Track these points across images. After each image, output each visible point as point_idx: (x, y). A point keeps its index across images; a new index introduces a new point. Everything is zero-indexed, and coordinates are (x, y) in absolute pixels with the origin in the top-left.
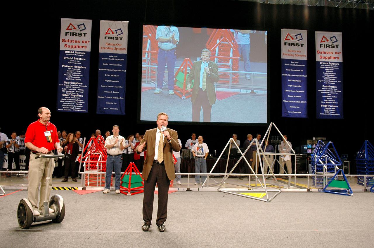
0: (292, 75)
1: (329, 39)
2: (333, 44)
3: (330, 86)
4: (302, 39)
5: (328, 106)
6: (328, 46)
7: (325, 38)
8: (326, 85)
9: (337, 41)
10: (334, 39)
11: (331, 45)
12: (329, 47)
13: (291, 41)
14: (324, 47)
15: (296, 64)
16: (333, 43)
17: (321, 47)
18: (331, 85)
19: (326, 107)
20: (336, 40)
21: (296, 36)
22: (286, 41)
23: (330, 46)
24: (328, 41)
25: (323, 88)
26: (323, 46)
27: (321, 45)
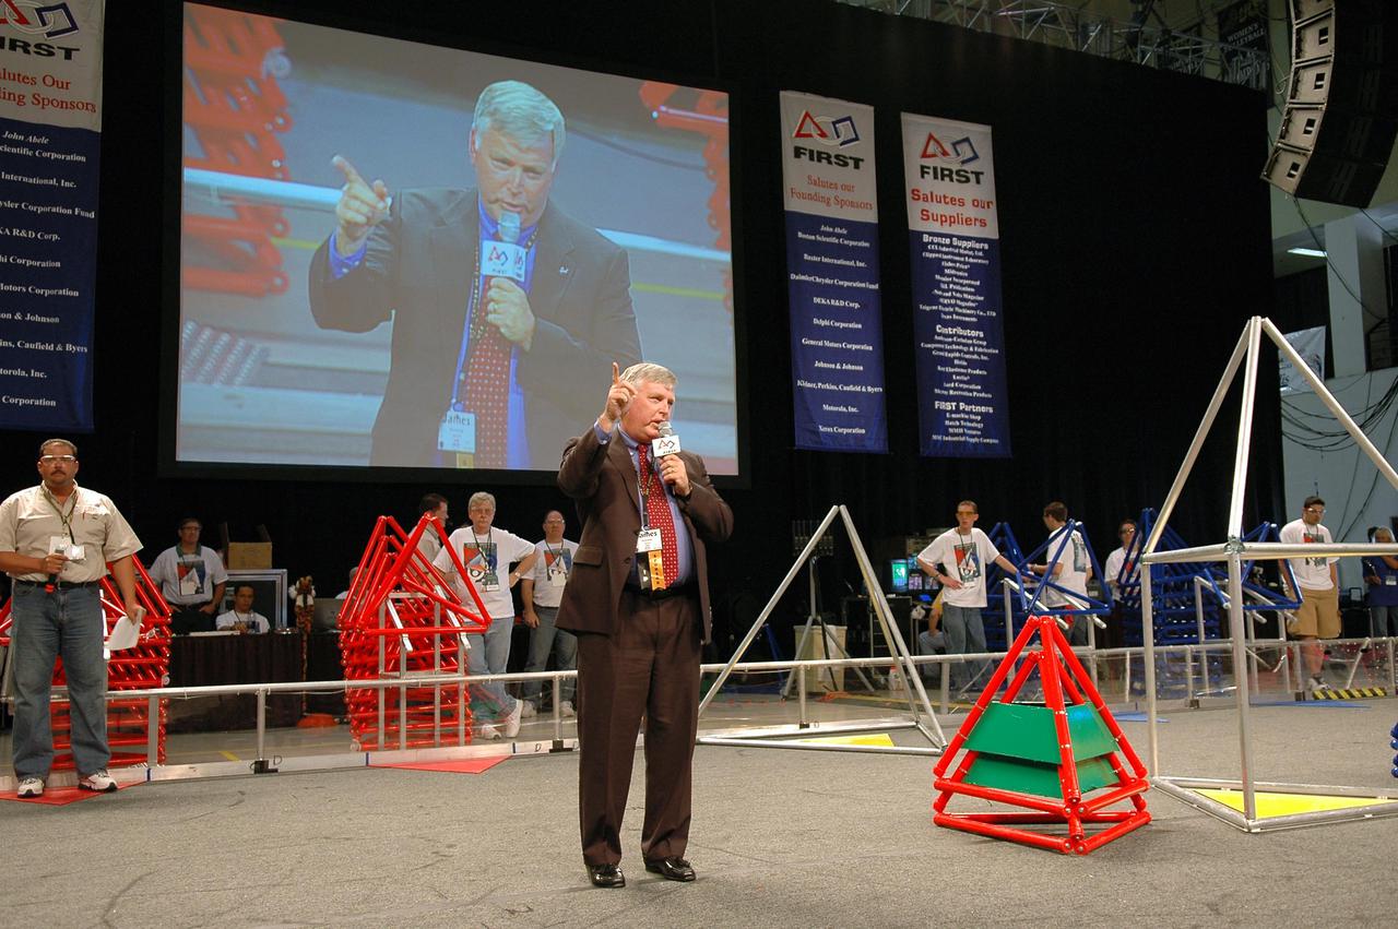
0: (828, 281)
1: (948, 148)
2: (966, 167)
3: (960, 331)
4: (857, 139)
5: (957, 407)
6: (947, 175)
7: (938, 142)
8: (946, 324)
9: (976, 157)
10: (966, 152)
11: (958, 173)
12: (952, 180)
13: (818, 144)
14: (936, 177)
15: (839, 236)
16: (963, 162)
17: (923, 177)
18: (965, 325)
19: (951, 412)
20: (971, 155)
21: (834, 123)
22: (801, 142)
23: (955, 177)
24: (945, 153)
25: (940, 334)
26: (931, 171)
27: (923, 167)
